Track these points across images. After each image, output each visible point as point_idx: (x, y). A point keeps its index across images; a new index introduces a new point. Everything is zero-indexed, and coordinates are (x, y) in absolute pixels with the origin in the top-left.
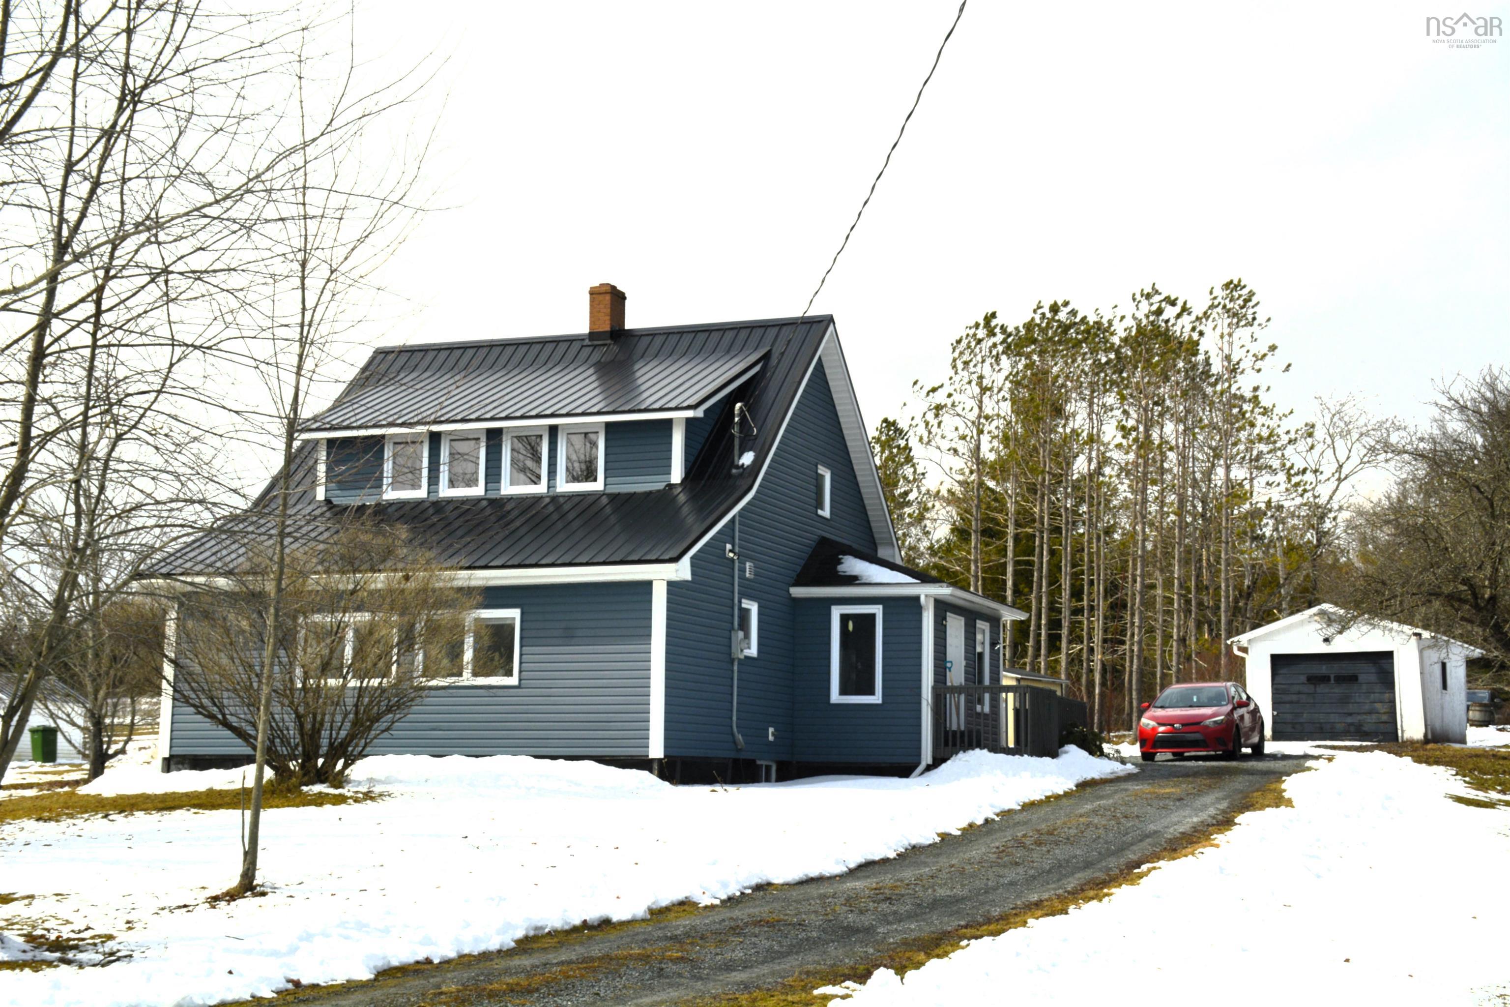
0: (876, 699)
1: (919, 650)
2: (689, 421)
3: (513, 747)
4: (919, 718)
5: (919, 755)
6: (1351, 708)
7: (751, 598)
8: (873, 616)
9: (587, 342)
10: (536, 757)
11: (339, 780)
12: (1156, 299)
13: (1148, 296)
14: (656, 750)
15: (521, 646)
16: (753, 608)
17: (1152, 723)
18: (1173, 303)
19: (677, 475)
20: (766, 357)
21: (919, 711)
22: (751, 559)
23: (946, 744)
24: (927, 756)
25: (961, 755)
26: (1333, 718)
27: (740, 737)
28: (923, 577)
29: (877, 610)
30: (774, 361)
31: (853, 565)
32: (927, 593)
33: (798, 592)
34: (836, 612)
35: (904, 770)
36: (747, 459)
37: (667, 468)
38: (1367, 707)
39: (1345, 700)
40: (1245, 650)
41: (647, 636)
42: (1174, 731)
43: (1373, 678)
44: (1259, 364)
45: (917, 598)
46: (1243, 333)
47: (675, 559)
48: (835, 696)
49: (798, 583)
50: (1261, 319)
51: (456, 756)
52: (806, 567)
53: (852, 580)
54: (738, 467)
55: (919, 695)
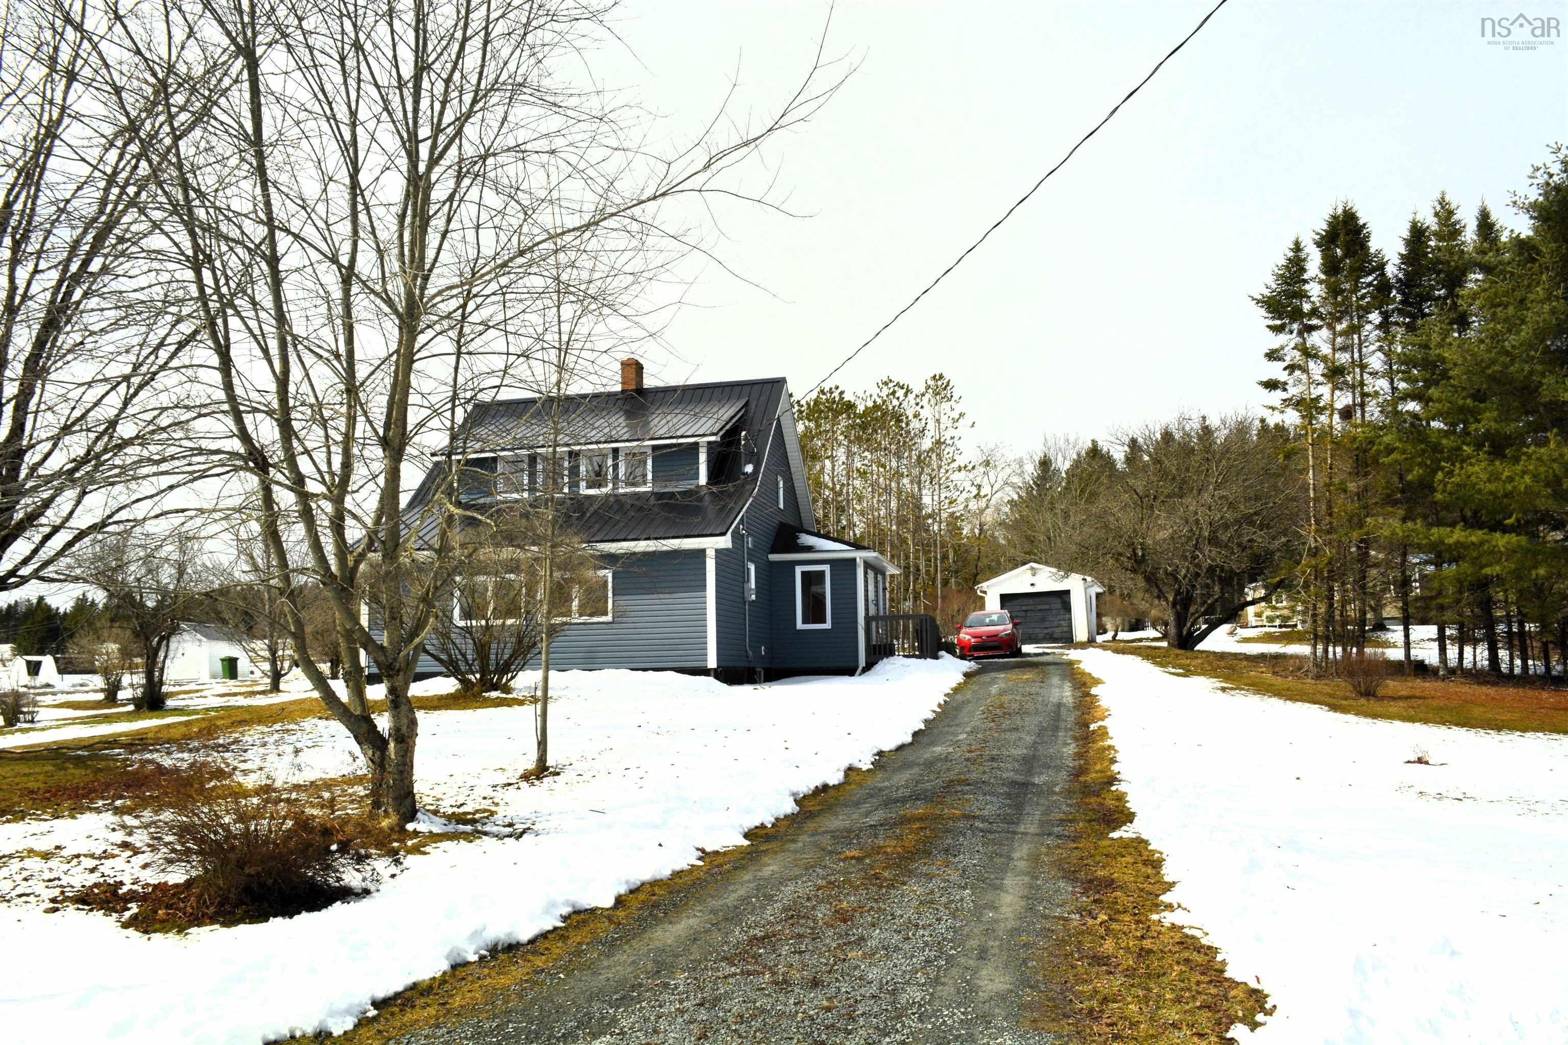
0: (828, 625)
1: (855, 593)
2: (709, 443)
3: (617, 663)
4: (857, 637)
5: (857, 661)
6: (1047, 624)
7: (752, 561)
8: (823, 572)
9: (621, 396)
10: (632, 669)
11: (507, 689)
12: (891, 385)
13: (886, 384)
14: (712, 663)
15: (614, 595)
16: (752, 567)
17: (968, 637)
18: (902, 388)
19: (703, 480)
20: (746, 405)
21: (856, 632)
22: (752, 535)
23: (875, 653)
24: (862, 663)
25: (885, 660)
26: (1037, 631)
27: (750, 653)
28: (857, 545)
29: (826, 568)
30: (753, 406)
31: (807, 540)
32: (860, 556)
33: (774, 557)
34: (799, 570)
35: (850, 671)
36: (749, 468)
37: (696, 476)
38: (1056, 623)
39: (1043, 620)
40: (985, 592)
41: (703, 587)
42: (984, 641)
43: (1059, 606)
44: (956, 425)
45: (854, 560)
46: (946, 406)
47: (723, 534)
48: (800, 625)
49: (772, 552)
50: (956, 397)
51: (575, 671)
52: (775, 540)
53: (810, 549)
54: (744, 474)
55: (856, 622)
